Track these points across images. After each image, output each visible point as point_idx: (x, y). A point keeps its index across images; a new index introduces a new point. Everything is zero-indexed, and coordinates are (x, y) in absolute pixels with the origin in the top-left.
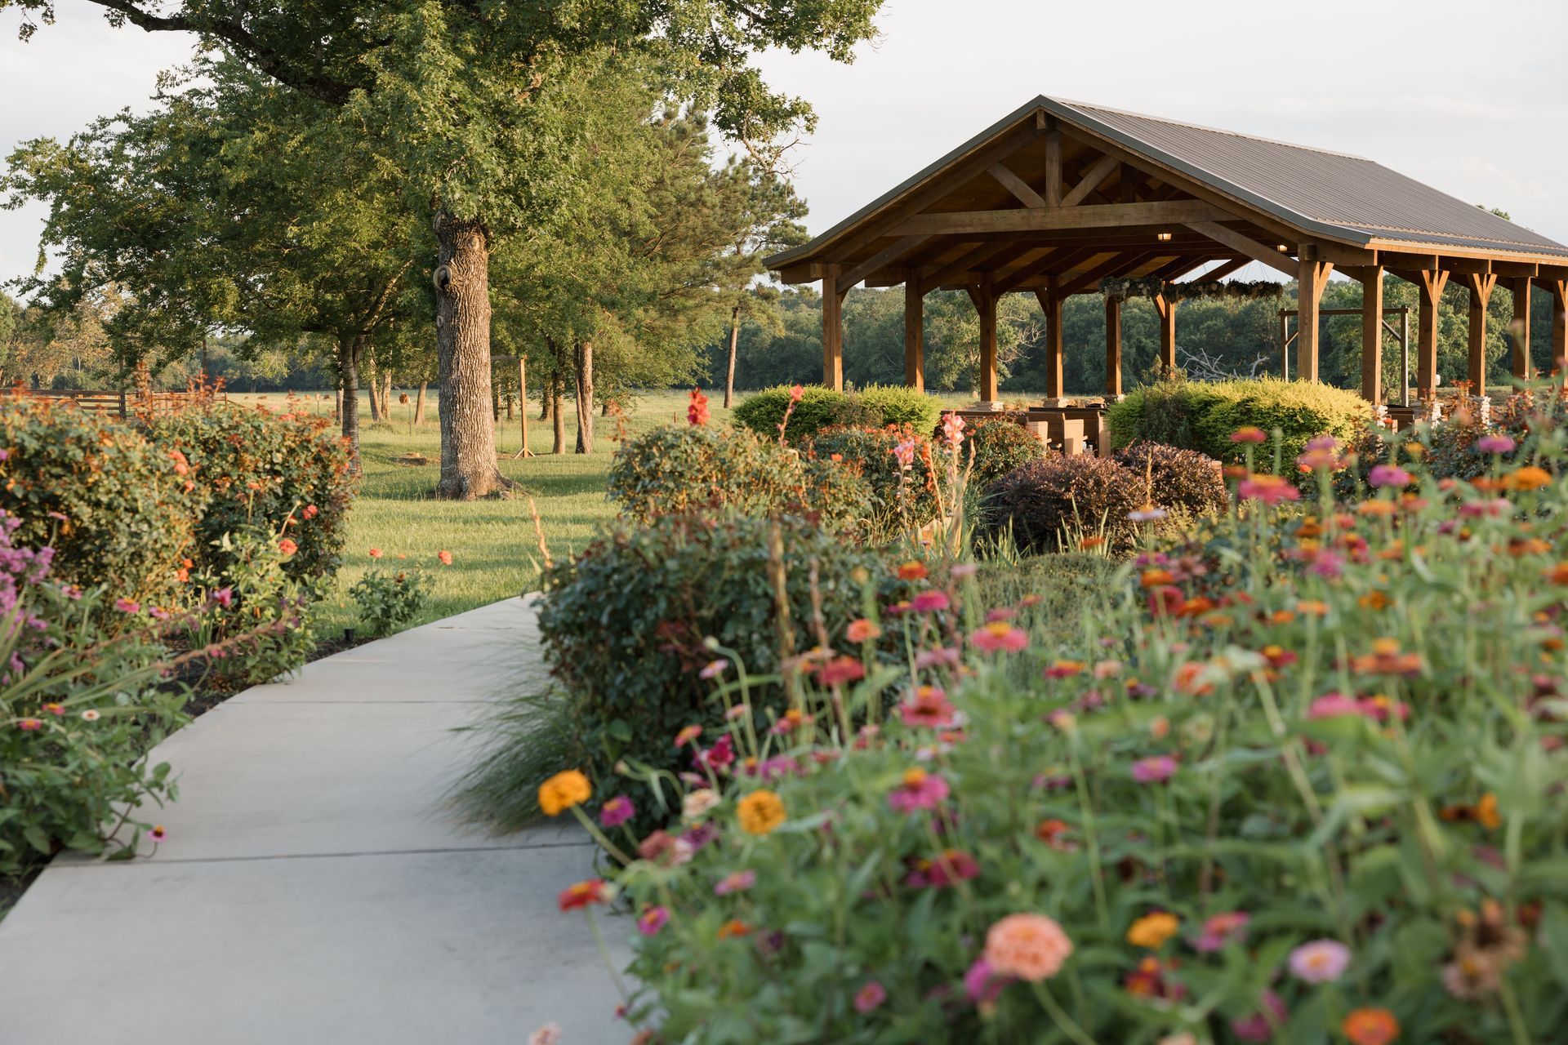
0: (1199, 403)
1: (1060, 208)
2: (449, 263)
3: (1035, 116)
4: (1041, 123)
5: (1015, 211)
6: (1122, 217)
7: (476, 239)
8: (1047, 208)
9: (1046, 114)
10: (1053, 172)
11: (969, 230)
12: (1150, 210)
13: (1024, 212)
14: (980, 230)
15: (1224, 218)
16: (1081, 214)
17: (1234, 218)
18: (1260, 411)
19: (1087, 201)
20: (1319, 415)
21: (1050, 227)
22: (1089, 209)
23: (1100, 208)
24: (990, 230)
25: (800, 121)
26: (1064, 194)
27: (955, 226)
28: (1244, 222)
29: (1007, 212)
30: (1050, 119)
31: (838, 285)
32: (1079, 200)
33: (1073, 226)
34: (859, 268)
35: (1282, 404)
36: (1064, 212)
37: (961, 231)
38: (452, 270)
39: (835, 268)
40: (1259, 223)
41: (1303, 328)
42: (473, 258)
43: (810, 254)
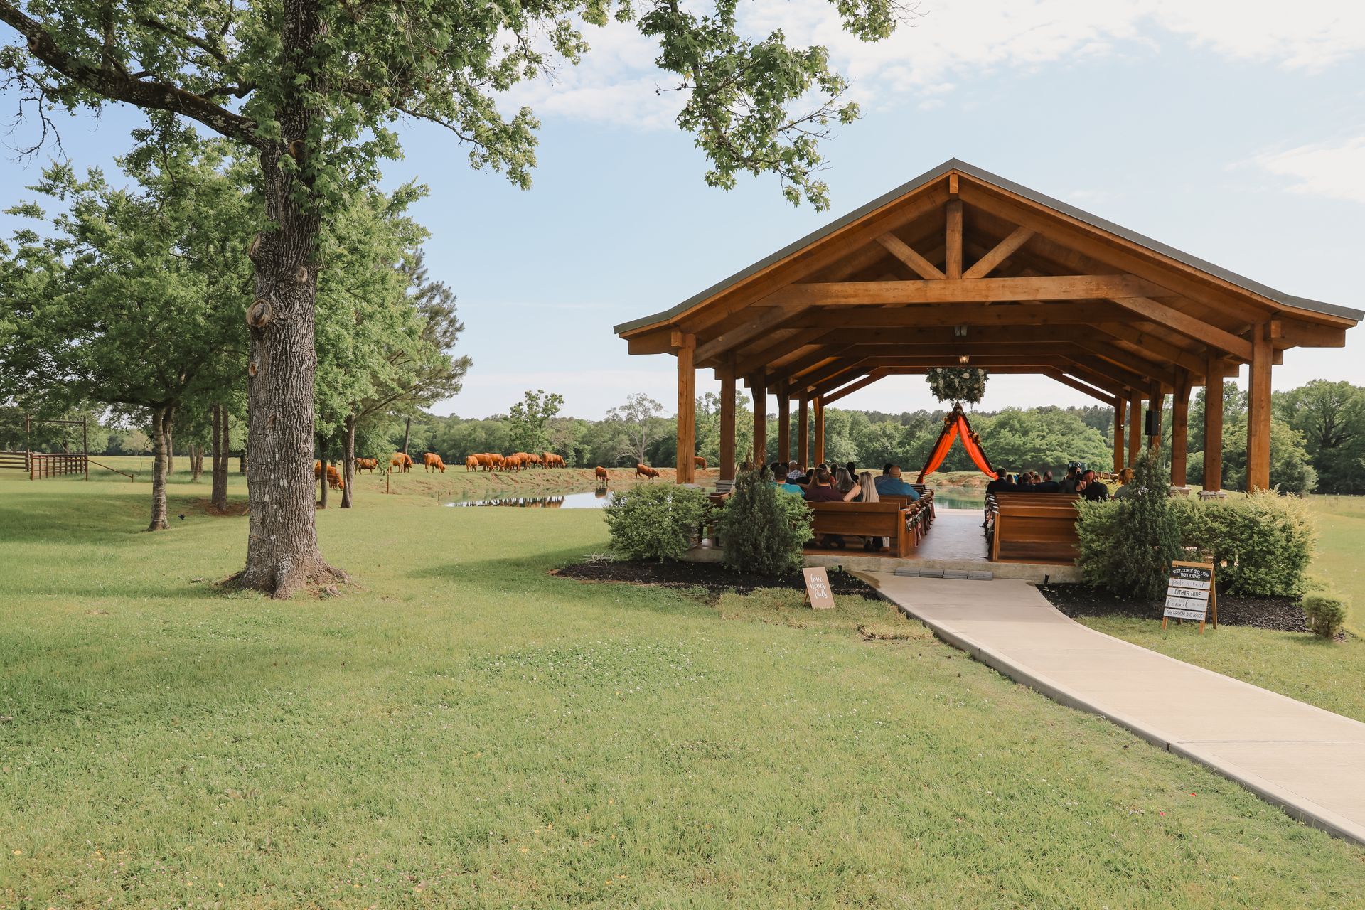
1: (963, 280)
3: (948, 178)
4: (954, 187)
5: (909, 283)
6: (1039, 291)
8: (947, 280)
9: (960, 177)
10: (955, 242)
11: (853, 301)
13: (919, 284)
14: (866, 301)
16: (988, 288)
19: (994, 273)
21: (951, 299)
22: (997, 282)
24: (878, 301)
26: (967, 264)
27: (837, 296)
29: (899, 283)
30: (962, 181)
31: (695, 356)
32: (985, 273)
33: (978, 299)
36: (968, 284)
37: (843, 301)
39: (692, 339)
43: (672, 321)
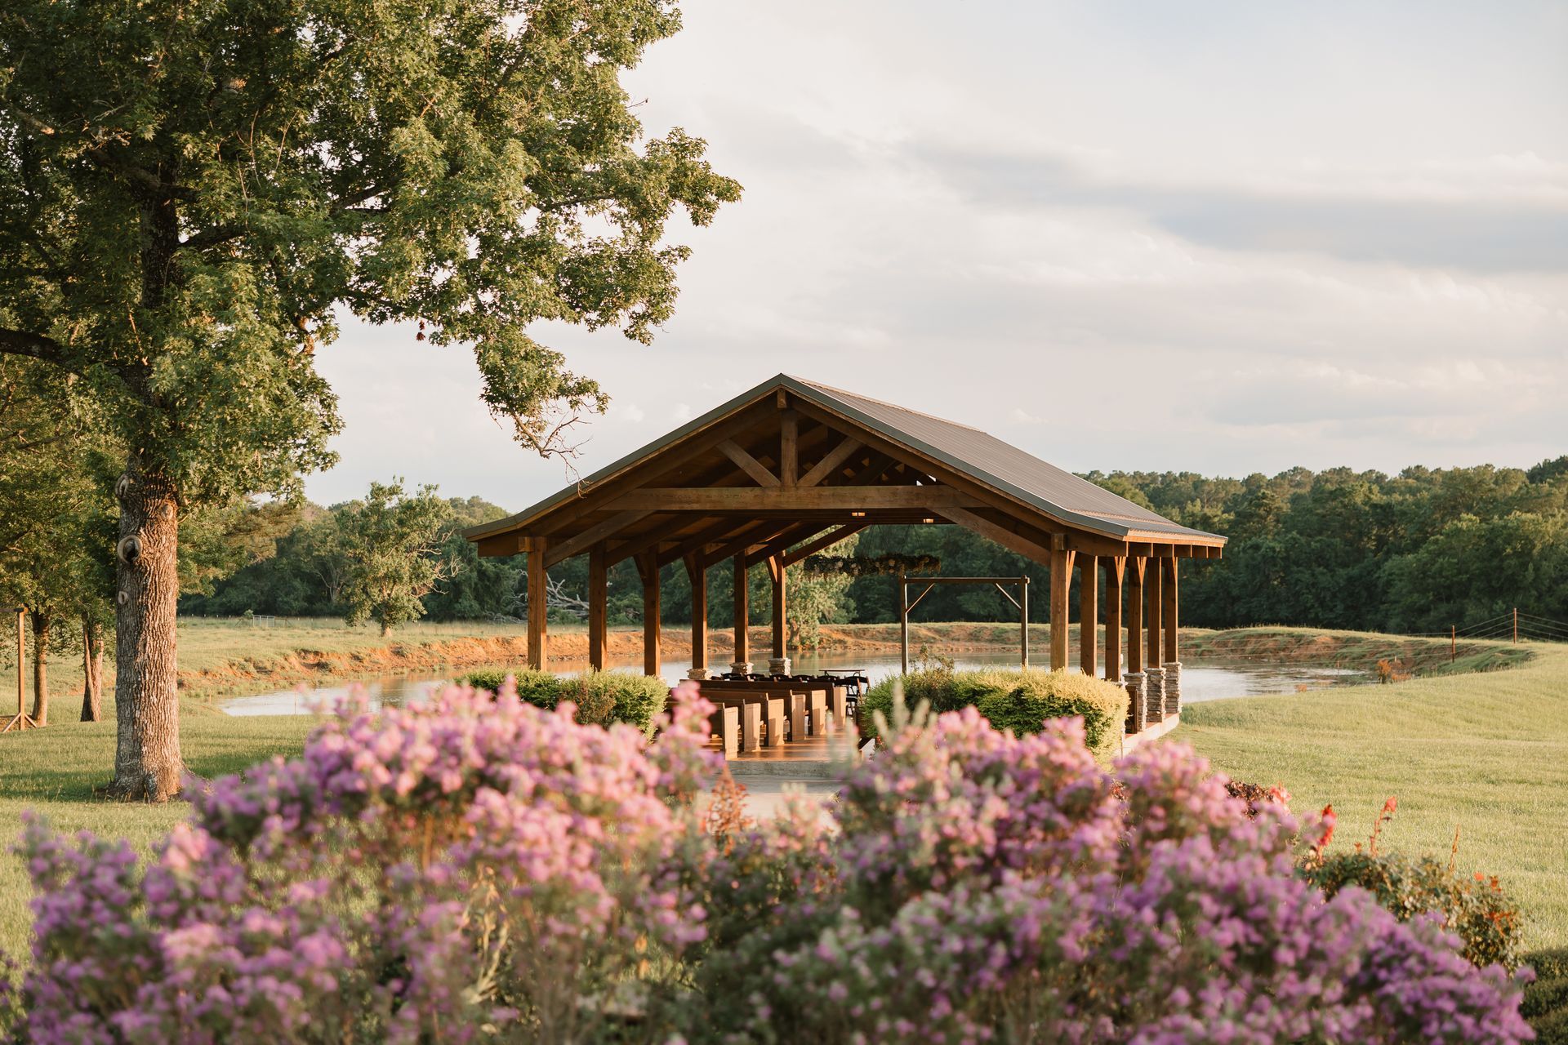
0: (967, 692)
1: (797, 488)
2: (137, 533)
3: (775, 394)
4: (782, 402)
5: (748, 489)
6: (864, 500)
7: (170, 508)
8: (783, 487)
9: (787, 392)
10: (789, 453)
11: (696, 507)
12: (894, 494)
13: (757, 491)
14: (708, 507)
15: (972, 506)
16: (820, 496)
17: (983, 505)
18: (1035, 702)
19: (824, 482)
20: (1093, 706)
21: (786, 506)
22: (828, 491)
23: (840, 490)
24: (719, 508)
25: (588, 399)
26: (801, 473)
27: (681, 502)
28: (993, 509)
29: (738, 490)
30: (790, 397)
31: (544, 559)
32: (817, 482)
33: (810, 507)
34: (570, 541)
35: (1056, 695)
36: (801, 492)
37: (687, 507)
38: (141, 542)
39: (541, 541)
40: (1009, 511)
41: (1055, 616)
42: (165, 527)
43: (519, 527)
